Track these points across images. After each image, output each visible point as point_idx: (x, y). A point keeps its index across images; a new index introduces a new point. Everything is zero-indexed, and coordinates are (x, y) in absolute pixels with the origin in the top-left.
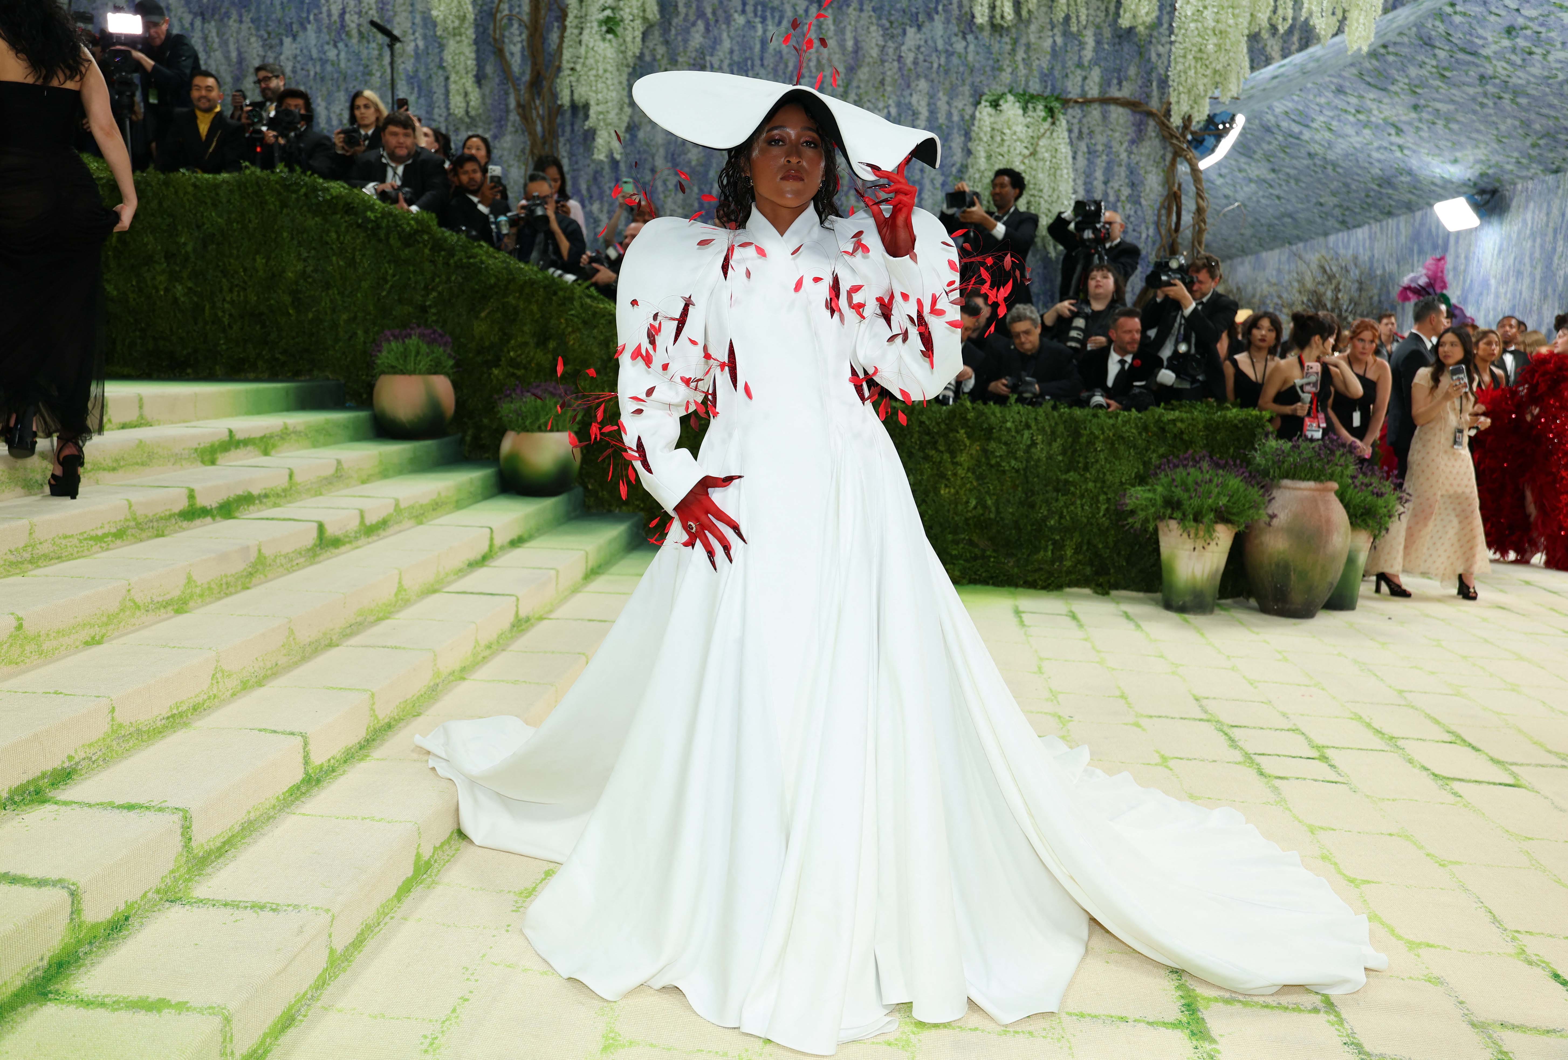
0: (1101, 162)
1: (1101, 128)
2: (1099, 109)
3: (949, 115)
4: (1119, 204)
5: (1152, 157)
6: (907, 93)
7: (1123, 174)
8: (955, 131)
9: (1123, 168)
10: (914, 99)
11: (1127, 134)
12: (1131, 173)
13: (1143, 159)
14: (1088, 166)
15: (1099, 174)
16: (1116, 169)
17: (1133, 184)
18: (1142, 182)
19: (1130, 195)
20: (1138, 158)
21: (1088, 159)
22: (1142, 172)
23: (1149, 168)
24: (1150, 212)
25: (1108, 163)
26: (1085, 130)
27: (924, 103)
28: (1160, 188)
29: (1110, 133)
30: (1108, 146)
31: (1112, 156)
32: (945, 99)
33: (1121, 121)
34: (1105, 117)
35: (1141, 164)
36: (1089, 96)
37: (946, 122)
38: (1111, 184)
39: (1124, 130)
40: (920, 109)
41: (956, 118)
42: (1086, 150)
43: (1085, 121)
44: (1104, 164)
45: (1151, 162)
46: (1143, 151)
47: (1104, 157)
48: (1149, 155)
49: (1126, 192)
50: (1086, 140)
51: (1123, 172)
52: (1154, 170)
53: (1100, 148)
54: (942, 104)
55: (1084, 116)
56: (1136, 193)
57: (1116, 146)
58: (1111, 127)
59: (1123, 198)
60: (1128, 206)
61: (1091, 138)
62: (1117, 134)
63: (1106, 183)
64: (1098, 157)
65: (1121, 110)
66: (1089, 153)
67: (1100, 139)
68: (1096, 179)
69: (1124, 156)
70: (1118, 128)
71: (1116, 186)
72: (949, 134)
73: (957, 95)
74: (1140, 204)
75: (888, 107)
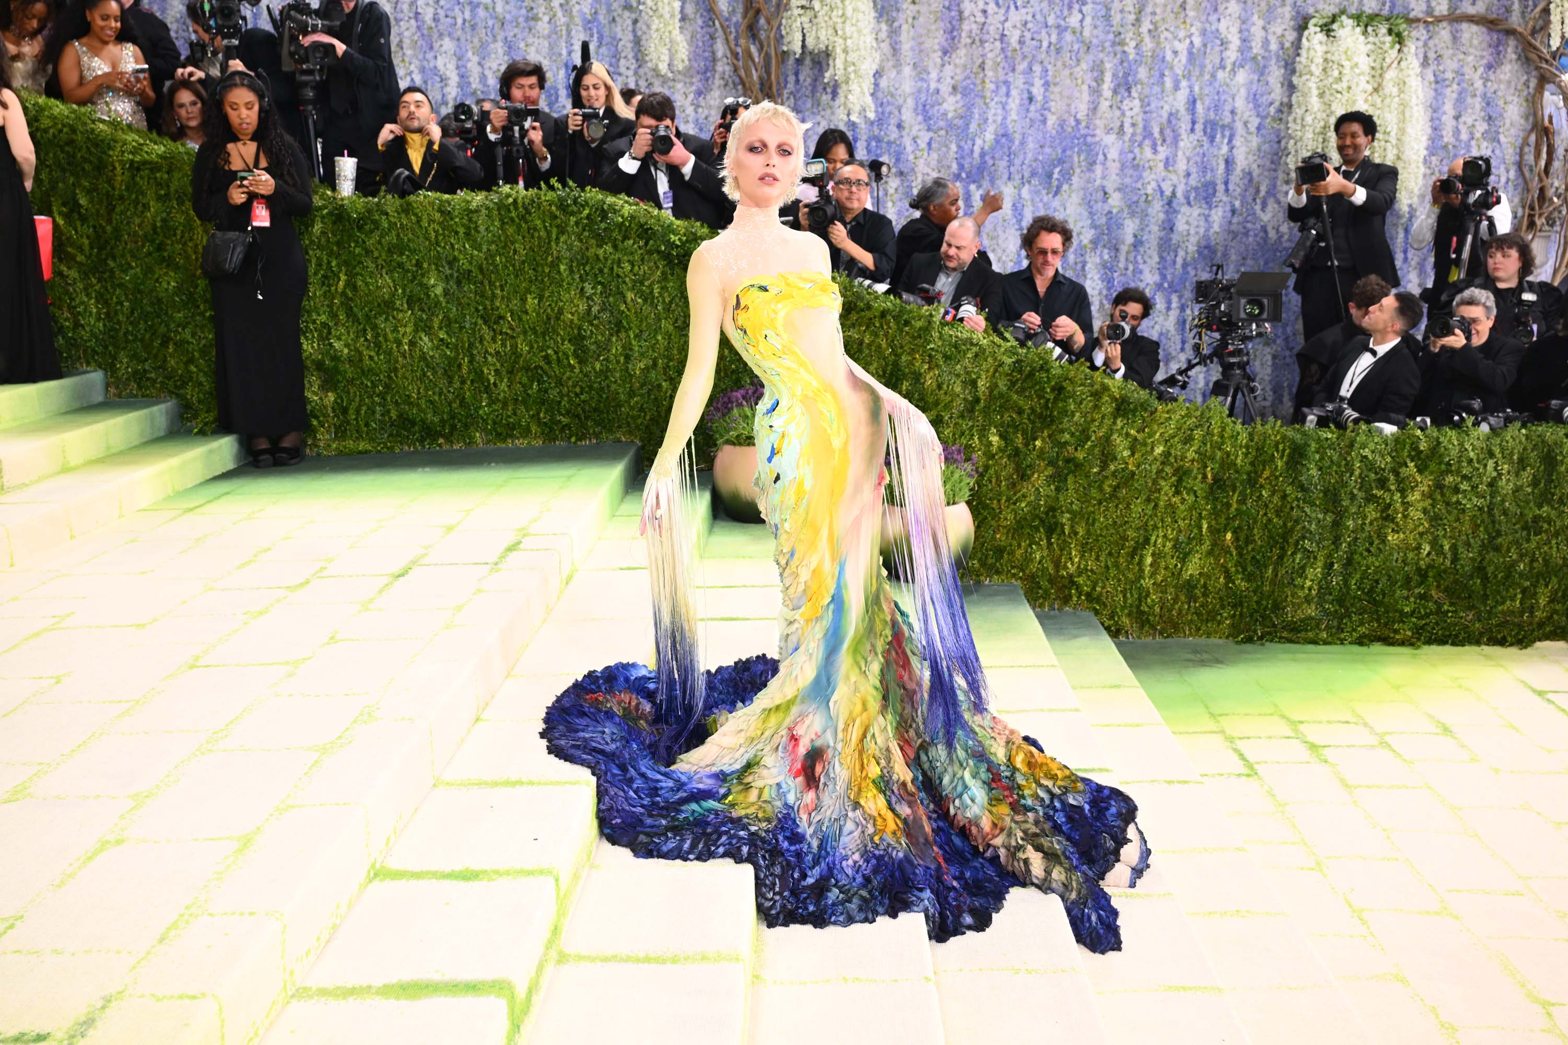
0: (1451, 93)
1: (1451, 52)
2: (1448, 28)
3: (1266, 42)
4: (1473, 143)
5: (1513, 84)
6: (1213, 18)
7: (1478, 107)
8: (1273, 61)
9: (1479, 99)
10: (1222, 26)
11: (1482, 57)
12: (1488, 104)
13: (1502, 87)
14: (1435, 98)
15: (1449, 108)
16: (1469, 100)
17: (1490, 118)
18: (1501, 115)
19: (1486, 132)
20: (1496, 86)
21: (1436, 90)
22: (1501, 103)
23: (1509, 98)
24: (1511, 151)
25: (1460, 93)
26: (1432, 55)
27: (1234, 30)
28: (1522, 121)
29: (1462, 56)
30: (1459, 73)
31: (1465, 85)
32: (1261, 23)
33: (1475, 42)
34: (1455, 38)
35: (1500, 93)
36: (1437, 13)
37: (1262, 52)
38: (1462, 120)
39: (1478, 53)
40: (1230, 37)
41: (1274, 46)
42: (1432, 79)
43: (1431, 43)
44: (1455, 95)
45: (1512, 91)
46: (1502, 76)
47: (1455, 86)
48: (1509, 82)
49: (1482, 127)
50: (1433, 67)
51: (1478, 103)
52: (1516, 99)
53: (1449, 75)
54: (1257, 31)
55: (1430, 38)
56: (1493, 129)
57: (1468, 70)
58: (1464, 49)
59: (1478, 135)
60: (1485, 144)
61: (1439, 64)
62: (1470, 59)
63: (1457, 118)
64: (1448, 86)
65: (1474, 28)
66: (1437, 82)
67: (1450, 65)
68: (1445, 113)
69: (1479, 84)
70: (1472, 50)
71: (1470, 121)
72: (1265, 67)
73: (1275, 18)
74: (1499, 142)
75: (1190, 36)
